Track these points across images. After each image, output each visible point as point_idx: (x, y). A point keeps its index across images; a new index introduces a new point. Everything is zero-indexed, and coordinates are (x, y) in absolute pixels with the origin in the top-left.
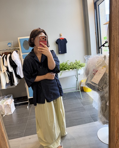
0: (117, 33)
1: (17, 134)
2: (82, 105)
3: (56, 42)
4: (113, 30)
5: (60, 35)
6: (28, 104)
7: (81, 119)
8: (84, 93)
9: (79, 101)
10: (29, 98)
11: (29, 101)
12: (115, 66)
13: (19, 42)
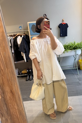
2: (78, 81)
3: (59, 26)
5: (63, 21)
7: (76, 91)
8: (81, 71)
9: (76, 77)
13: (28, 25)
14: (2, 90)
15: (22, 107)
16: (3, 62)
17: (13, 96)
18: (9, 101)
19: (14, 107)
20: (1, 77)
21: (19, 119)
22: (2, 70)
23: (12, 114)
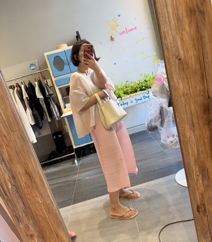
0: (168, 28)
1: (63, 202)
2: (161, 149)
4: (161, 25)
6: (74, 157)
7: (160, 169)
10: (75, 147)
11: (76, 153)
12: (174, 71)
14: (10, 172)
15: (50, 198)
16: (5, 123)
17: (31, 180)
18: (26, 191)
19: (36, 200)
20: (5, 149)
21: (48, 223)
22: (5, 136)
23: (34, 214)
